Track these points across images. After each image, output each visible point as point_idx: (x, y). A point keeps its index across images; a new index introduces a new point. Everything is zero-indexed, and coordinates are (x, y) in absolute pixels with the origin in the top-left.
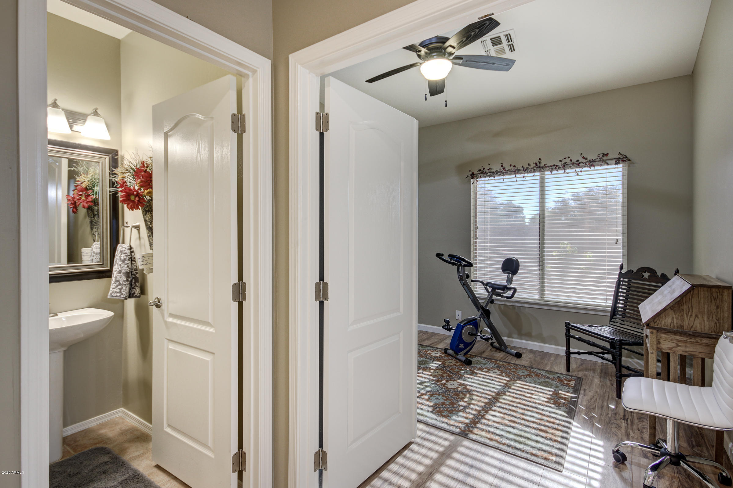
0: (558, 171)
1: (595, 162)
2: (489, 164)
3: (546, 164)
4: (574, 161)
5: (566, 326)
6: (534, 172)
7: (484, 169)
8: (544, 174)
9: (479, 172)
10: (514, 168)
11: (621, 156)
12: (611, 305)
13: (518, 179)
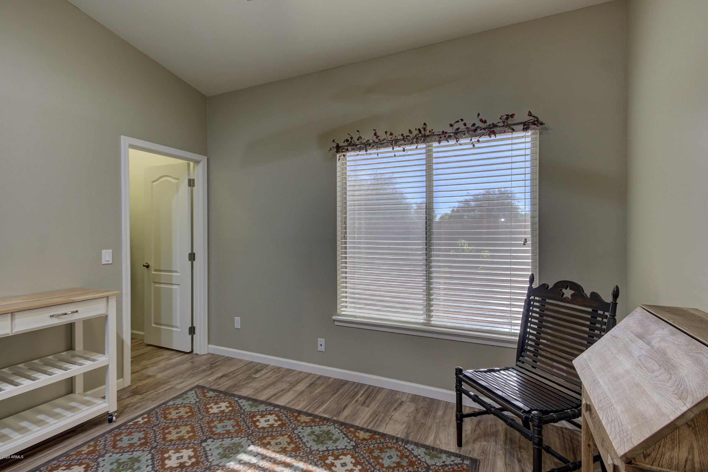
0: (448, 141)
1: (497, 126)
2: (358, 131)
3: (432, 130)
4: (469, 125)
5: (456, 374)
6: (417, 143)
7: (352, 138)
8: (431, 146)
9: (346, 144)
10: (391, 136)
11: (531, 118)
12: (518, 332)
13: (397, 154)
